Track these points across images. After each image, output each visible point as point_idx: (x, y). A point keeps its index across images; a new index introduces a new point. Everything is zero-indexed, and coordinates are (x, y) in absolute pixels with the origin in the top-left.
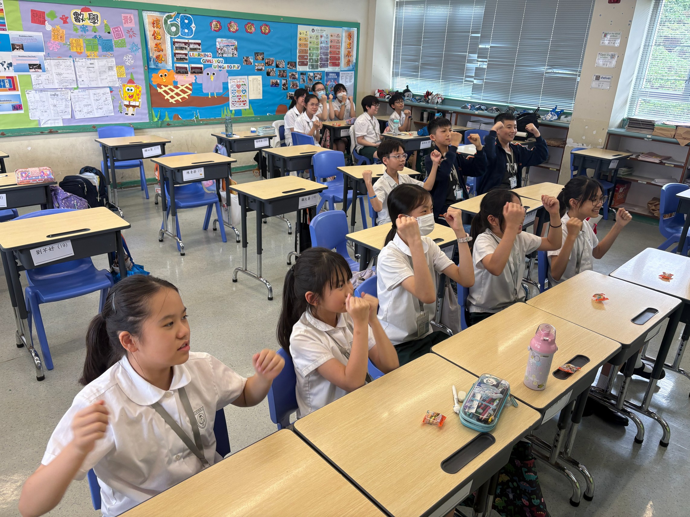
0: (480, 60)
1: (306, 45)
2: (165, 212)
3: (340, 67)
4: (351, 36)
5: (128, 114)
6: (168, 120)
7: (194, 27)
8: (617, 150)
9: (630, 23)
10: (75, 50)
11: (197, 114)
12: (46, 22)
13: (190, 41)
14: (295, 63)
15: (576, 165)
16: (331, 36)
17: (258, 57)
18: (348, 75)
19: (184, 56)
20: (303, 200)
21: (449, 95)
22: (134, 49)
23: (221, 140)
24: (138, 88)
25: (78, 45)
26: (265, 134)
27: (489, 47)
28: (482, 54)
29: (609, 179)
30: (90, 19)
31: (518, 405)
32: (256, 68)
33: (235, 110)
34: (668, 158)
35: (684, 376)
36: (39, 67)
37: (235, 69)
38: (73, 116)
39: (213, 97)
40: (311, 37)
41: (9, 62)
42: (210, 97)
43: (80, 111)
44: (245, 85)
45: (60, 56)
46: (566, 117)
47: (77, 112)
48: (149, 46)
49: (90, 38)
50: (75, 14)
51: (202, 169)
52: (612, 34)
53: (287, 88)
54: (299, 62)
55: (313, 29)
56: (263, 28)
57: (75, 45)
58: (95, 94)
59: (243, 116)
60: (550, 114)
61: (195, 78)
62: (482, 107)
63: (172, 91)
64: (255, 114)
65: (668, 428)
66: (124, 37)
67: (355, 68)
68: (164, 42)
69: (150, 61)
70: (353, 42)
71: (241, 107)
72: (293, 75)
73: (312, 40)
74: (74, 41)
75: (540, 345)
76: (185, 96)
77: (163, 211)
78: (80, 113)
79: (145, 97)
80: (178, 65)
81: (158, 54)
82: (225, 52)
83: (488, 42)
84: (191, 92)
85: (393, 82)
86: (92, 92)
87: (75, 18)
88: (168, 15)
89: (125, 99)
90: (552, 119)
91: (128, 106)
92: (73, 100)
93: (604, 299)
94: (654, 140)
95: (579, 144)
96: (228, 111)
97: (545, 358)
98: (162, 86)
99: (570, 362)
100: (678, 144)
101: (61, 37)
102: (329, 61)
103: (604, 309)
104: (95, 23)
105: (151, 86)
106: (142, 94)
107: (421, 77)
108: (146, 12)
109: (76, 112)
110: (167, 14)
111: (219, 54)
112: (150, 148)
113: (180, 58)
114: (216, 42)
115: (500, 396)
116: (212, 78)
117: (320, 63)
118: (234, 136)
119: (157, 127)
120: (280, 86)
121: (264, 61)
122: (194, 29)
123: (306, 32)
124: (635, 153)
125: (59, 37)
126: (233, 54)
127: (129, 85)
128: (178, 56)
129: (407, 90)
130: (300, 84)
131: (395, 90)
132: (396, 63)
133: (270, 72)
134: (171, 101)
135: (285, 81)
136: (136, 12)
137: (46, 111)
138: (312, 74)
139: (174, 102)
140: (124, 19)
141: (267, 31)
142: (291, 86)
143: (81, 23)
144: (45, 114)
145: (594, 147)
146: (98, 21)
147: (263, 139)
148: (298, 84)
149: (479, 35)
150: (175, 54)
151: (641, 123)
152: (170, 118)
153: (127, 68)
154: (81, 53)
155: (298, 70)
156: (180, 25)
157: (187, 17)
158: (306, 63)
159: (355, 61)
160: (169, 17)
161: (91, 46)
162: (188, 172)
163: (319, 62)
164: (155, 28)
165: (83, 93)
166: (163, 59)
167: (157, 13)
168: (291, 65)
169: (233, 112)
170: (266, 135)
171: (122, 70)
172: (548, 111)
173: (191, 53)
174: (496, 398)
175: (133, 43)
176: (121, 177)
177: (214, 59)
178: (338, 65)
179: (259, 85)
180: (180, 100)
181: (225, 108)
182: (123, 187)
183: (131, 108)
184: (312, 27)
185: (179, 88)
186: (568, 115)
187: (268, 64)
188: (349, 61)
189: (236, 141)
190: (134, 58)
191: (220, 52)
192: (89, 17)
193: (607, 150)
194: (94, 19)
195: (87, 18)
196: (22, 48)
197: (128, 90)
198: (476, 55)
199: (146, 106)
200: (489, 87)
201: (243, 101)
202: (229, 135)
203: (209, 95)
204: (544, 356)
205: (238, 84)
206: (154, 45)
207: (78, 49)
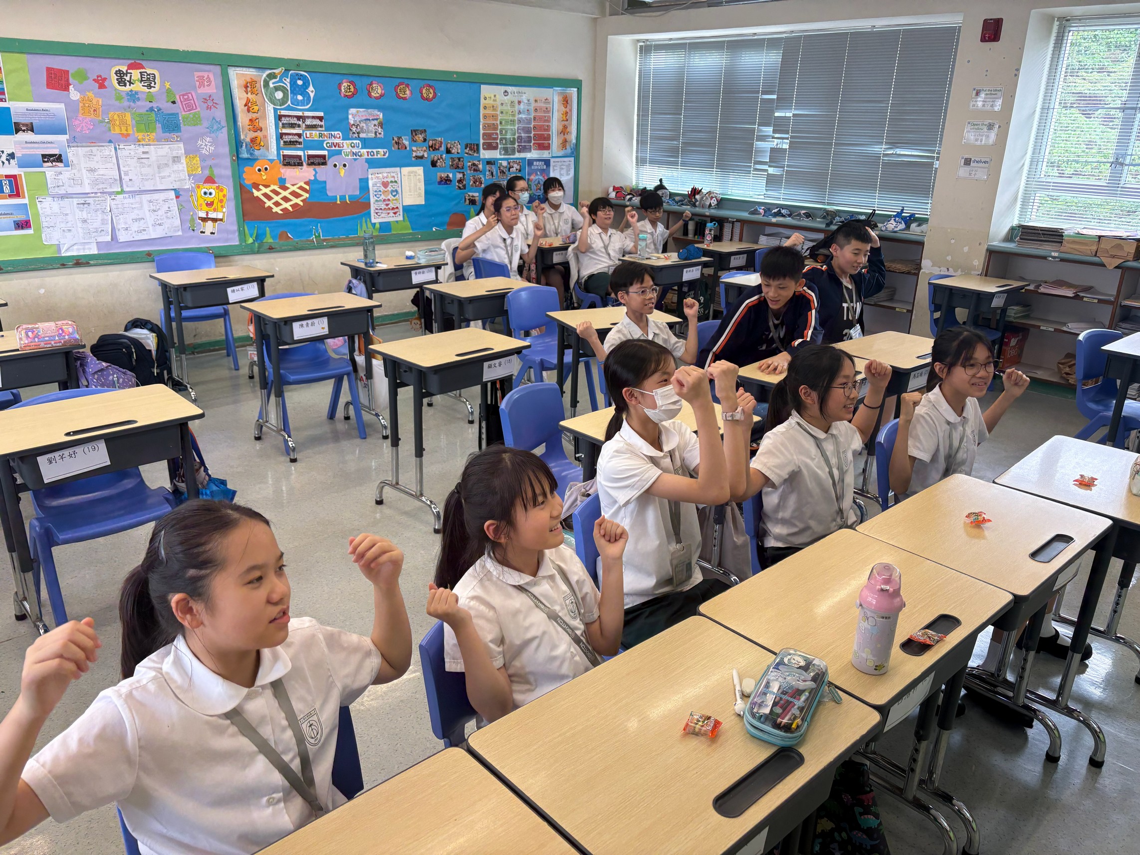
0: (777, 135)
1: (494, 117)
2: (265, 392)
3: (550, 151)
4: (567, 102)
5: (204, 233)
6: (271, 240)
7: (312, 92)
8: (1003, 277)
9: (1016, 72)
10: (117, 131)
11: (318, 229)
12: (71, 87)
13: (307, 114)
14: (478, 145)
15: (937, 302)
16: (536, 101)
17: (416, 137)
18: (564, 163)
19: (296, 138)
20: (490, 367)
21: (729, 193)
22: (215, 127)
23: (356, 272)
24: (222, 190)
25: (123, 122)
26: (428, 261)
27: (791, 115)
28: (780, 126)
29: (993, 324)
30: (142, 81)
31: (841, 699)
32: (414, 154)
33: (380, 223)
34: (1088, 289)
35: (1125, 648)
36: (58, 158)
37: (379, 156)
38: (114, 237)
39: (344, 202)
40: (502, 104)
41: (10, 152)
42: (338, 202)
43: (127, 229)
44: (396, 182)
45: (92, 140)
46: (919, 225)
47: (122, 230)
48: (240, 124)
49: (143, 111)
50: (119, 72)
51: (325, 320)
52: (989, 90)
53: (464, 186)
54: (484, 144)
55: (506, 92)
56: (424, 91)
57: (117, 123)
58: (150, 201)
59: (393, 232)
60: (892, 221)
61: (314, 173)
62: (783, 211)
63: (277, 193)
64: (413, 229)
65: (1101, 736)
66: (199, 109)
67: (575, 153)
68: (264, 117)
69: (242, 147)
70: (571, 110)
71: (390, 218)
72: (474, 164)
73: (504, 108)
74: (116, 117)
75: (876, 599)
76: (298, 201)
77: (261, 389)
78: (126, 232)
79: (232, 204)
80: (287, 152)
81: (253, 135)
82: (362, 131)
83: (789, 108)
84: (307, 195)
85: (637, 174)
86: (146, 197)
87: (117, 79)
88: (270, 74)
89: (199, 208)
90: (896, 229)
91: (204, 220)
92: (115, 211)
93: (984, 520)
94: (1062, 260)
95: (942, 268)
96: (370, 226)
97: (884, 620)
98: (261, 187)
99: (928, 627)
100: (1103, 265)
101: (95, 110)
102: (533, 142)
103: (984, 538)
104: (151, 87)
105: (242, 187)
106: (228, 200)
107: (683, 164)
108: (233, 68)
109: (119, 230)
110: (268, 72)
111: (354, 133)
112: (239, 287)
113: (290, 142)
114: (348, 114)
115: (811, 684)
116: (342, 172)
117: (519, 146)
118: (378, 265)
119: (253, 252)
120: (453, 182)
121: (426, 144)
122: (312, 95)
123: (495, 96)
124: (1031, 282)
125: (92, 110)
126: (376, 133)
127: (207, 186)
128: (287, 138)
129: (661, 187)
130: (486, 180)
131: (641, 187)
132: (641, 142)
133: (437, 162)
134: (276, 209)
135: (461, 175)
136: (218, 69)
137: (70, 230)
138: (505, 163)
139: (281, 212)
140: (197, 81)
141: (431, 96)
142: (472, 182)
143: (128, 88)
144: (68, 234)
145: (967, 273)
146: (155, 84)
147: (425, 270)
148: (483, 179)
149: (775, 97)
150: (282, 135)
151: (1040, 232)
152: (273, 237)
153: (203, 158)
154: (128, 135)
155: (482, 156)
156: (289, 89)
157: (301, 75)
158: (494, 145)
159: (574, 141)
160: (272, 76)
161: (144, 124)
162: (302, 326)
163: (517, 144)
164: (249, 94)
165: (132, 200)
166: (262, 144)
167: (251, 70)
168: (471, 149)
169: (377, 226)
170: (431, 263)
171: (195, 161)
172: (890, 216)
173: (308, 133)
174: (804, 688)
175: (214, 118)
176: (194, 333)
177: (345, 142)
178: (548, 148)
179: (420, 182)
180: (290, 209)
181: (364, 220)
182: (196, 351)
183: (210, 222)
184: (503, 88)
185: (288, 188)
186: (922, 221)
187: (433, 148)
188: (565, 141)
189: (381, 273)
190: (214, 142)
191: (354, 129)
192: (142, 78)
193: (988, 278)
194: (149, 81)
195: (138, 80)
196: (31, 128)
197: (205, 193)
198: (771, 129)
199: (234, 219)
200: (794, 179)
201: (393, 209)
202: (370, 263)
203: (336, 199)
204: (883, 618)
205: (385, 180)
206: (247, 122)
207: (123, 129)
